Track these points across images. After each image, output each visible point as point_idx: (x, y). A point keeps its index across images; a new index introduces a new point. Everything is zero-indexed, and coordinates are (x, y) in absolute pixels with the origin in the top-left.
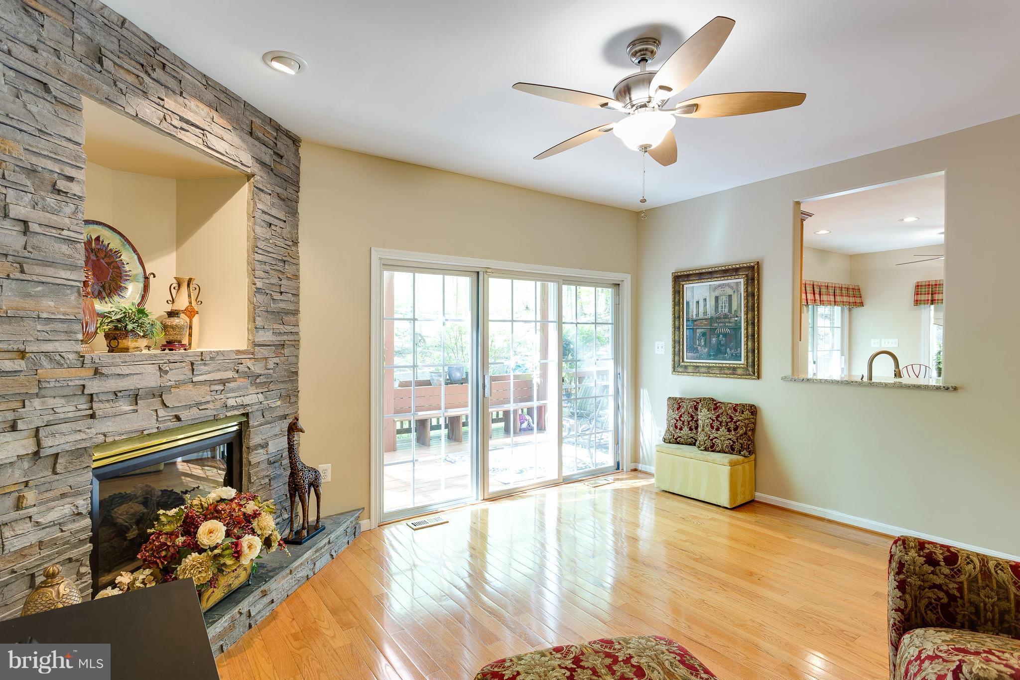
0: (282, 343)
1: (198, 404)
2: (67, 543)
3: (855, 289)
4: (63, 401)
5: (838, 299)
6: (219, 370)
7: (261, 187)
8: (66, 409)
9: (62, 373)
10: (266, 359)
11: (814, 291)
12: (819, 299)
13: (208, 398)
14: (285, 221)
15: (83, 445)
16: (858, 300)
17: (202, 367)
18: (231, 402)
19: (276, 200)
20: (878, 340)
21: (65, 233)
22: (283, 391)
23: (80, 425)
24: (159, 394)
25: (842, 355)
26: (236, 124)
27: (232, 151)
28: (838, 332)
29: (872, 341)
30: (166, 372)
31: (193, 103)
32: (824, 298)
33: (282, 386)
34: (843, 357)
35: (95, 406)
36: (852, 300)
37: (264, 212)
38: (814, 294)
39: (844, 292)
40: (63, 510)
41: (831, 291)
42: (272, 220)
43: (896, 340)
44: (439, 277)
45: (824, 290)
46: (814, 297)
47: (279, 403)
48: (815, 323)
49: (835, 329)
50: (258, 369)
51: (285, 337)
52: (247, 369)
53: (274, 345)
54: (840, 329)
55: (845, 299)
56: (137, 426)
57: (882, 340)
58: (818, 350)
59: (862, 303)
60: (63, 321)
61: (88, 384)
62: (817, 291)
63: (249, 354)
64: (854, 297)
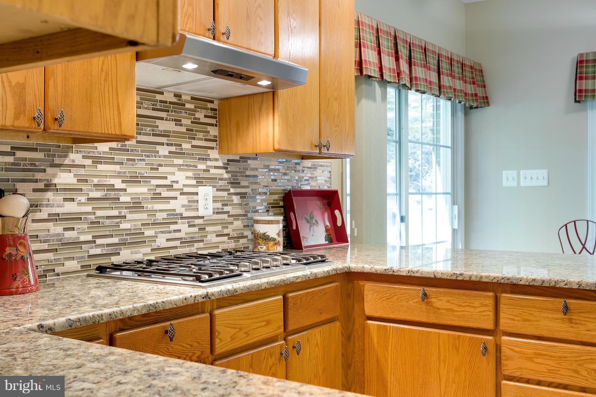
3: (475, 70)
5: (446, 81)
11: (397, 52)
12: (407, 72)
16: (480, 92)
20: (514, 173)
25: (454, 203)
28: (446, 155)
29: (505, 173)
32: (419, 72)
34: (456, 207)
36: (470, 89)
38: (397, 59)
39: (457, 70)
41: (433, 62)
43: (543, 173)
45: (418, 56)
46: (398, 65)
48: (403, 131)
49: (442, 148)
54: (449, 151)
55: (459, 85)
57: (521, 172)
58: (410, 191)
59: (487, 98)
62: (403, 52)
64: (474, 83)
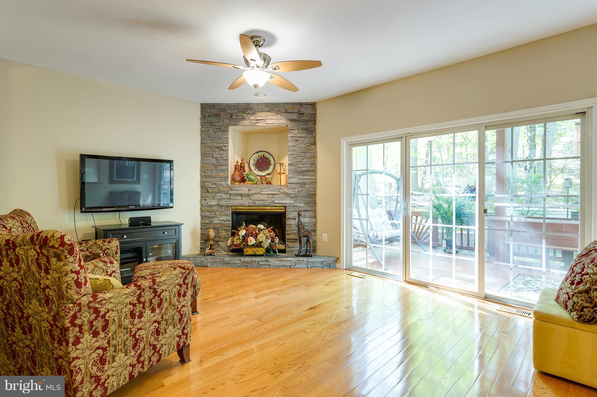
0: (305, 183)
1: (263, 200)
2: (225, 225)
4: (224, 194)
6: (271, 191)
7: (291, 128)
8: (225, 196)
9: (224, 188)
10: (295, 188)
13: (267, 199)
14: (306, 137)
15: (228, 205)
17: (264, 189)
18: (276, 201)
19: (300, 131)
21: (224, 158)
22: (305, 201)
23: (227, 200)
24: (248, 195)
26: (279, 112)
27: (277, 122)
30: (251, 190)
31: (260, 114)
33: (304, 199)
35: (231, 196)
37: (292, 137)
40: (224, 218)
42: (297, 139)
44: (381, 145)
47: (303, 205)
50: (290, 192)
51: (306, 181)
52: (284, 191)
53: (300, 184)
56: (242, 203)
60: (224, 177)
61: (229, 191)
63: (286, 186)
